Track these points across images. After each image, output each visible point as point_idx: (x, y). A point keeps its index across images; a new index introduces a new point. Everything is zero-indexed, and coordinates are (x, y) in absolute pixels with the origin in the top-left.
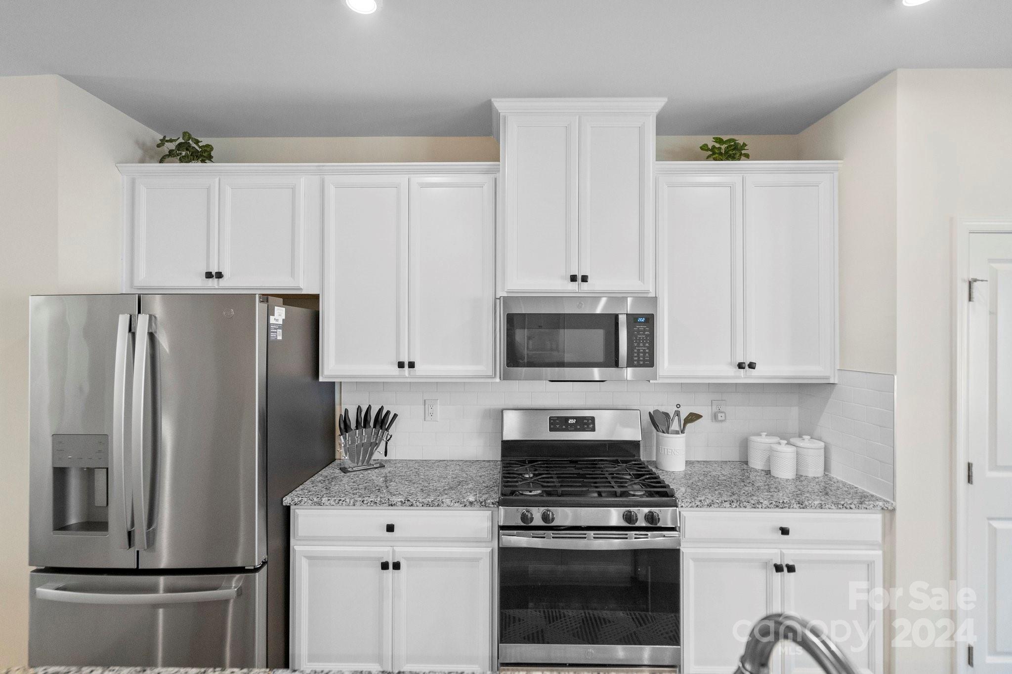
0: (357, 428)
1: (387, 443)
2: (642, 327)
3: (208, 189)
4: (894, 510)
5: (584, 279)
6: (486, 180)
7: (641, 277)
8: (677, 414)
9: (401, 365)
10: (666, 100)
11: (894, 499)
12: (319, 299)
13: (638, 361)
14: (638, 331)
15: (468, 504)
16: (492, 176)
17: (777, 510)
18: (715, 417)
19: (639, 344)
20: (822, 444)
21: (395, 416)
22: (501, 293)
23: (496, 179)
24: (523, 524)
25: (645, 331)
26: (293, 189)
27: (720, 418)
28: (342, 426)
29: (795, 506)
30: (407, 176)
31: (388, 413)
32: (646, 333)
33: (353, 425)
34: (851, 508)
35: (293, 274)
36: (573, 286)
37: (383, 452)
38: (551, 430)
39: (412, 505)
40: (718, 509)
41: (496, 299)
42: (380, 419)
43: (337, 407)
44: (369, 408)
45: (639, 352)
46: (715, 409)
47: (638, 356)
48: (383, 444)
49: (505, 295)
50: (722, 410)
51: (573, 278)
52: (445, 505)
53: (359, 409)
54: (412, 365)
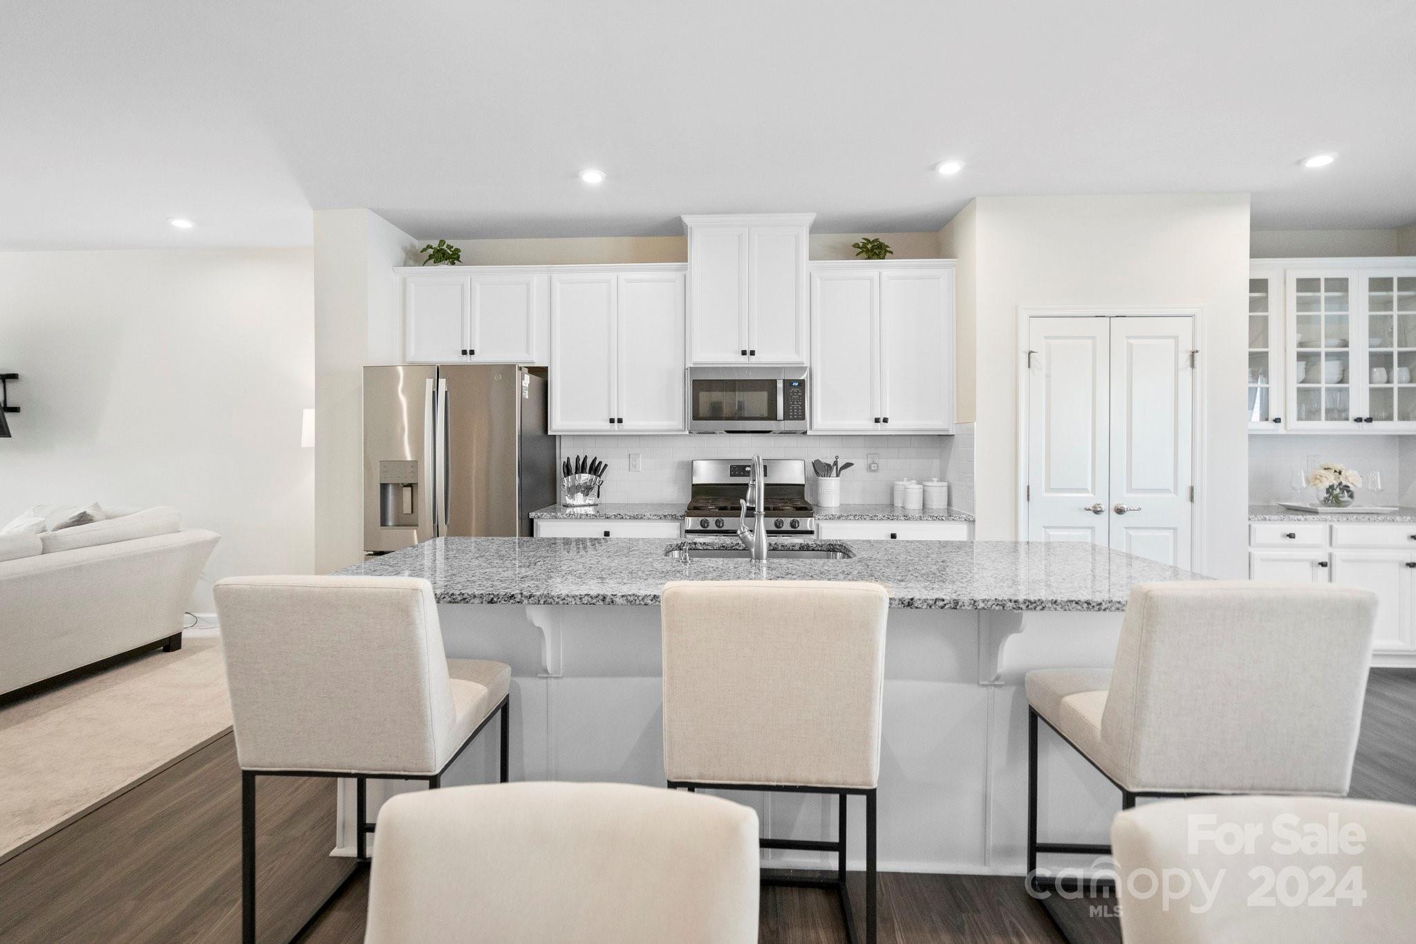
0: (576, 473)
1: (599, 487)
2: (795, 390)
3: (463, 286)
4: (974, 521)
5: (752, 353)
6: (678, 276)
7: (797, 352)
8: (836, 463)
9: (612, 421)
10: (815, 214)
11: (974, 513)
12: (547, 371)
13: (793, 415)
14: (793, 392)
15: (663, 517)
16: (684, 273)
17: (889, 521)
18: (869, 468)
19: (793, 402)
20: (945, 484)
21: (606, 466)
22: (689, 365)
23: (685, 275)
24: (701, 528)
25: (798, 392)
26: (528, 284)
27: (873, 468)
28: (566, 471)
29: (902, 518)
30: (616, 274)
31: (600, 463)
32: (799, 394)
33: (574, 471)
34: (942, 520)
35: (528, 351)
36: (744, 359)
37: (596, 494)
38: (731, 475)
39: (622, 518)
40: (846, 521)
41: (685, 369)
42: (594, 468)
43: (558, 460)
44: (586, 458)
45: (793, 409)
46: (870, 461)
47: (793, 412)
48: (596, 488)
49: (692, 366)
50: (876, 461)
51: (744, 353)
52: (646, 517)
53: (578, 459)
54: (620, 421)
